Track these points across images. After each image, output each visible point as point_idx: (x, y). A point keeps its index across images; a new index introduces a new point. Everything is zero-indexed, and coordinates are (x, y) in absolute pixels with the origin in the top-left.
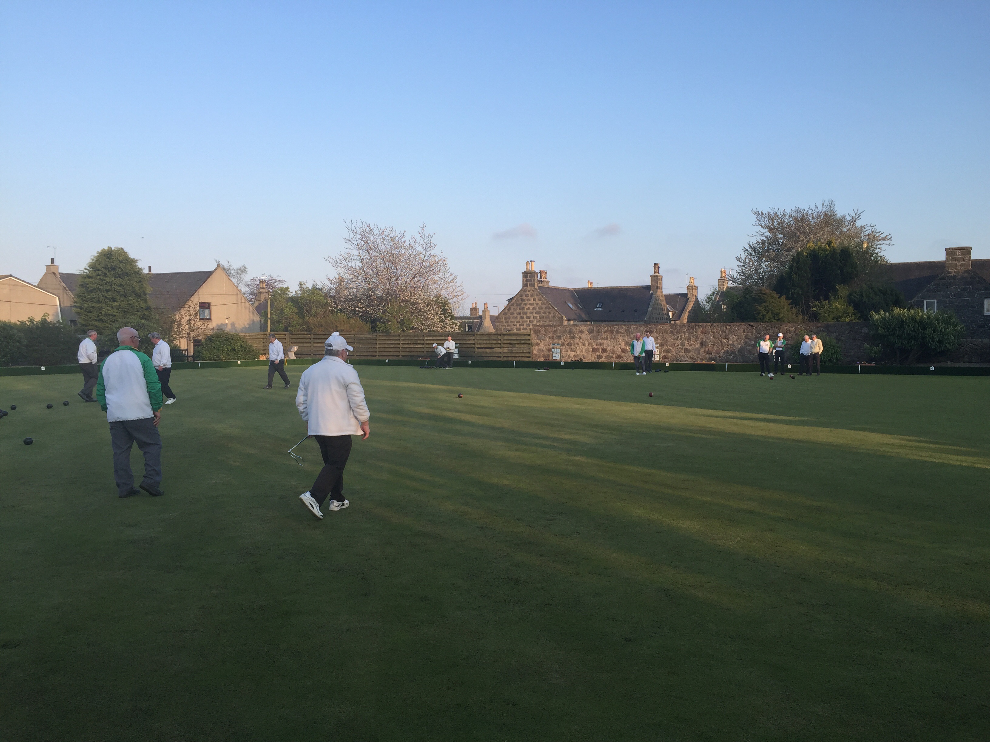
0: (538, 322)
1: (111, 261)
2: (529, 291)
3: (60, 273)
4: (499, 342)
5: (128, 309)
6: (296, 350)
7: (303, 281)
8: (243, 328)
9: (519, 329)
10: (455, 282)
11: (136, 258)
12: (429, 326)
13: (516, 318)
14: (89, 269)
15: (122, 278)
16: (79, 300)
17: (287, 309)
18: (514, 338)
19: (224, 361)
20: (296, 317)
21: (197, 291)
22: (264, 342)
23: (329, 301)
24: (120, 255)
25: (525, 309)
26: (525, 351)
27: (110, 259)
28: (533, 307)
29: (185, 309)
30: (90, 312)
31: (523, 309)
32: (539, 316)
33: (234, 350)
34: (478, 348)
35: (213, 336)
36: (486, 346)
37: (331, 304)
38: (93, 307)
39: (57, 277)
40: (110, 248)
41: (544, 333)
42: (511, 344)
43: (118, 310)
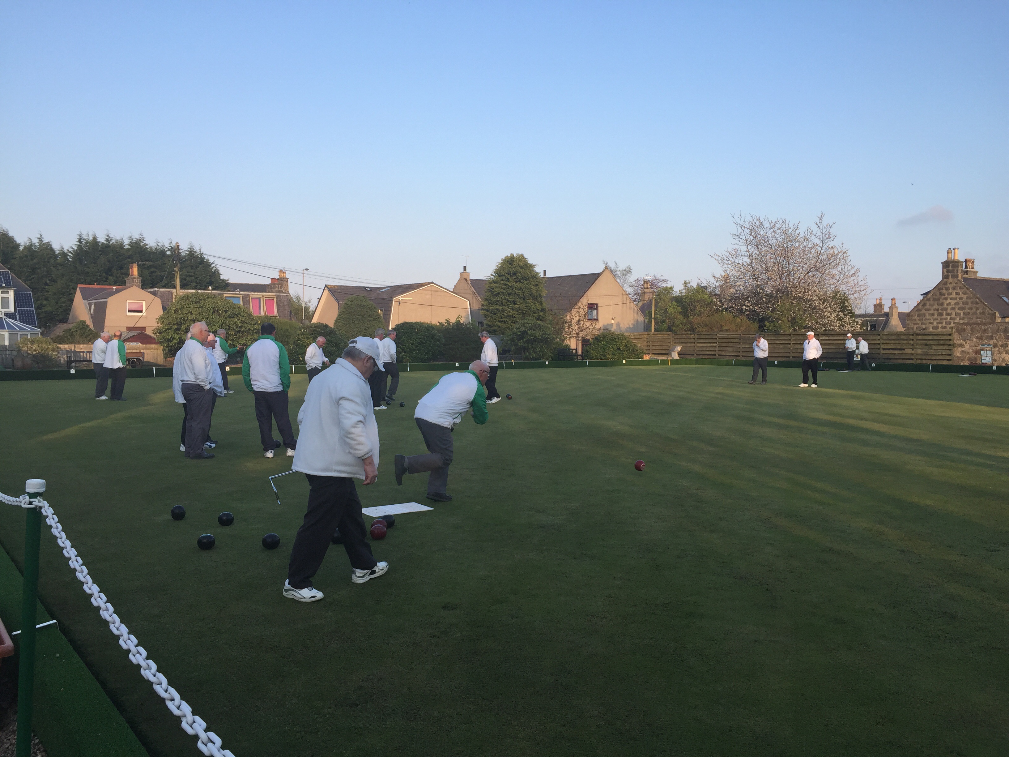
0: (962, 319)
1: (513, 266)
2: (951, 283)
3: (470, 280)
4: (912, 342)
5: (526, 311)
6: (679, 350)
7: (688, 279)
8: (627, 328)
9: (937, 328)
10: (857, 276)
11: (534, 264)
12: (824, 325)
13: (933, 315)
14: (494, 274)
15: (521, 283)
16: (485, 303)
17: (671, 308)
18: (931, 337)
19: (610, 360)
20: (680, 317)
21: (585, 293)
22: (648, 342)
23: (714, 300)
24: (520, 261)
25: (945, 304)
26: (944, 353)
27: (512, 265)
28: (955, 301)
29: (575, 310)
30: (495, 314)
31: (942, 304)
32: (963, 313)
33: (619, 349)
34: (884, 349)
35: (600, 336)
36: (894, 347)
37: (717, 303)
38: (497, 309)
39: (468, 283)
40: (512, 255)
41: (970, 331)
42: (926, 345)
43: (518, 312)
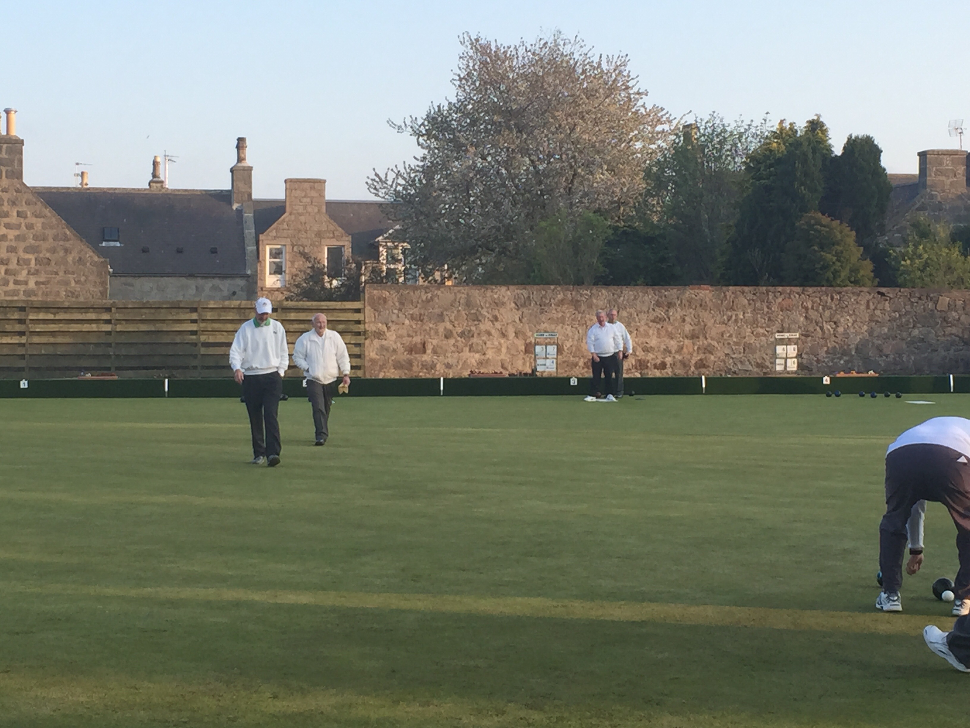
2: (5, 190)
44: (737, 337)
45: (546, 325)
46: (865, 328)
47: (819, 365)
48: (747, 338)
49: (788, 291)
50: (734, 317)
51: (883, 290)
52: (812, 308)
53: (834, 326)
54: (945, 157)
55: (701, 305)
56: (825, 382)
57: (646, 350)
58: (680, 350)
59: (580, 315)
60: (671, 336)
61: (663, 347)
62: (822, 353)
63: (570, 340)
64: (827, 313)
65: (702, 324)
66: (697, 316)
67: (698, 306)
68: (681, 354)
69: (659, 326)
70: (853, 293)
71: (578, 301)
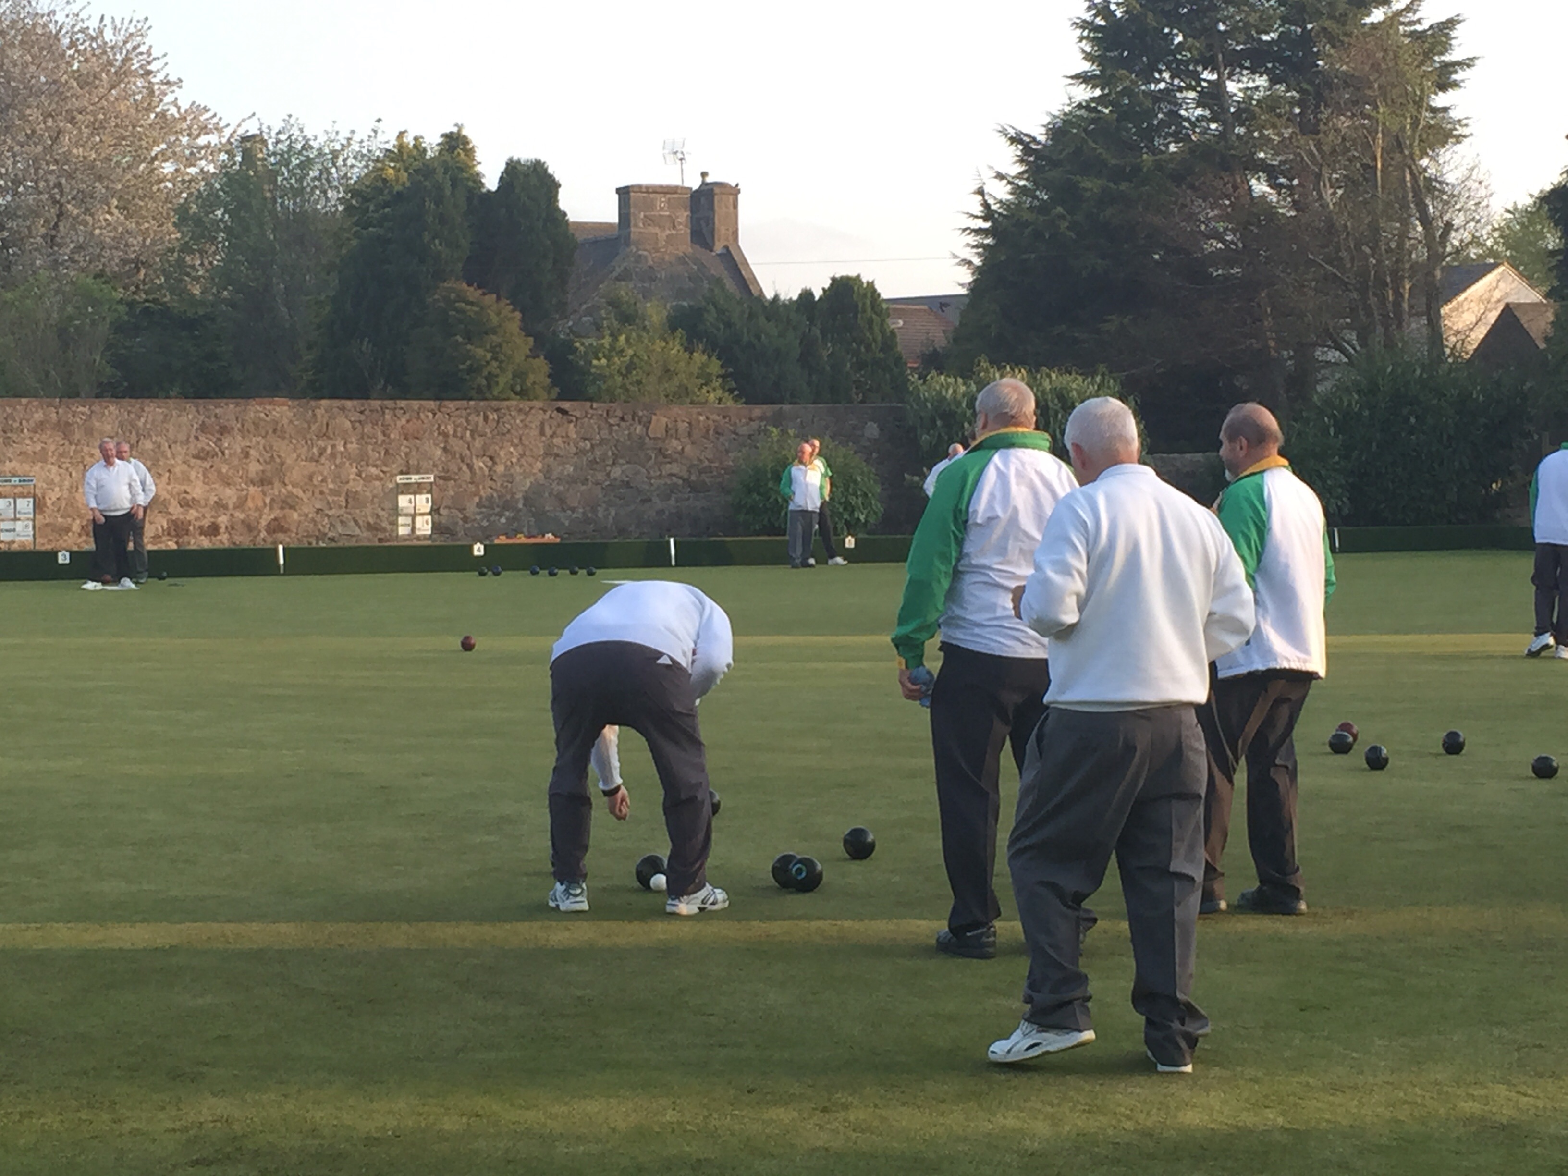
44: (333, 482)
45: (14, 464)
46: (539, 465)
47: (467, 526)
48: (351, 483)
49: (416, 408)
50: (329, 450)
51: (566, 405)
52: (455, 435)
53: (490, 463)
54: (658, 196)
55: (275, 431)
56: (476, 553)
57: (186, 504)
58: (241, 504)
59: (73, 447)
60: (227, 482)
61: (213, 499)
62: (471, 508)
63: (57, 489)
64: (478, 443)
65: (278, 460)
66: (269, 448)
67: (270, 432)
68: (243, 511)
69: (207, 465)
70: (520, 411)
71: (67, 424)
